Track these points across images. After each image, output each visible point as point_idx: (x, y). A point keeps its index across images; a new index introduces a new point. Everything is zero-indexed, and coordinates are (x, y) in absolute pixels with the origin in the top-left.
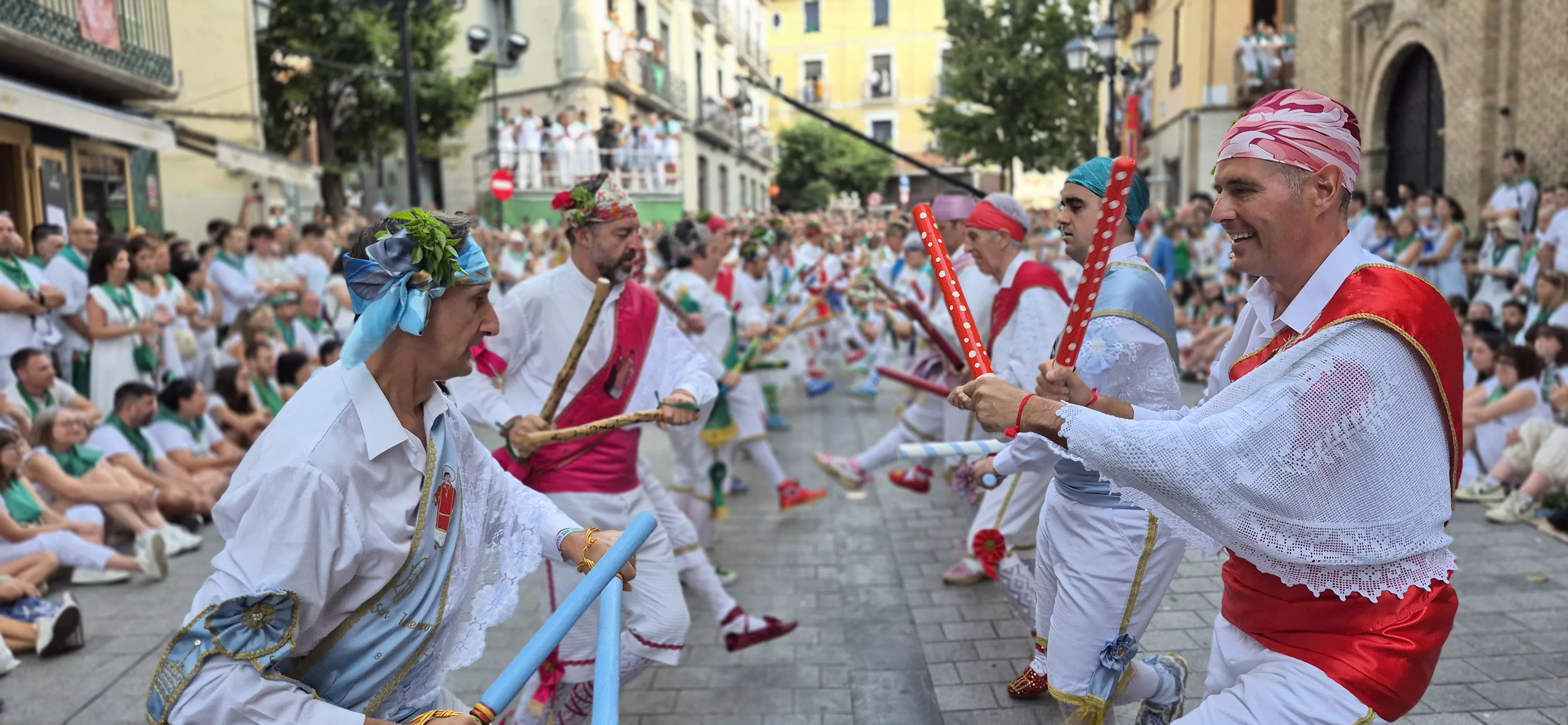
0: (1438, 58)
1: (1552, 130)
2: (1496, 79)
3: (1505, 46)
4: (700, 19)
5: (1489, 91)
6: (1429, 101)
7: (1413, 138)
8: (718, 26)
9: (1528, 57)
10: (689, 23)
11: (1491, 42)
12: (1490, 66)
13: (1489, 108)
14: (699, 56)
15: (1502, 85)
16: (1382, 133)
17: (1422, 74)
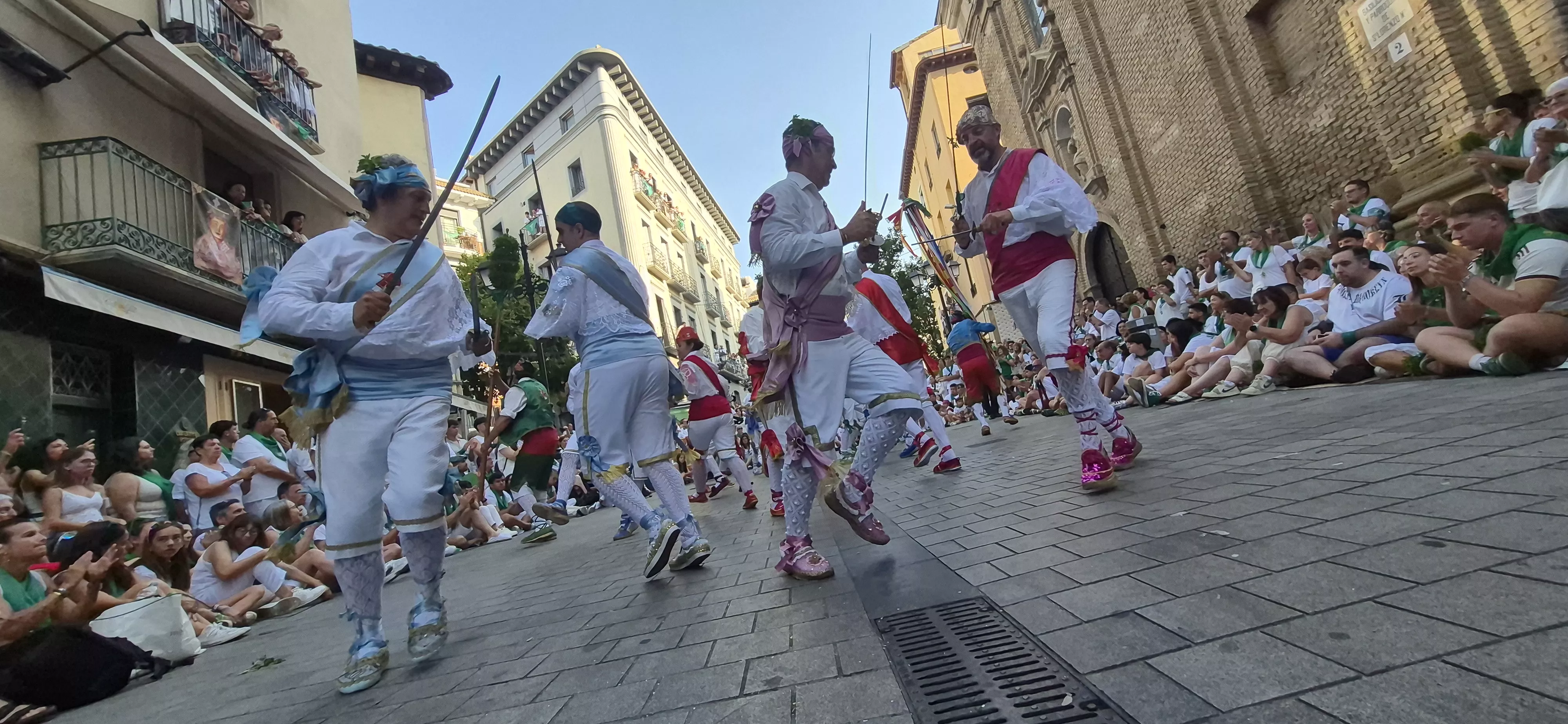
0: (1113, 225)
1: (1190, 237)
2: (1150, 222)
3: (1149, 203)
4: (711, 315)
5: (1147, 229)
6: (1115, 252)
7: (1113, 275)
8: (722, 318)
9: (1163, 205)
10: (705, 318)
11: (1140, 203)
12: (1144, 215)
13: (1151, 238)
14: (713, 334)
15: (1154, 223)
16: (1094, 277)
17: (1107, 239)
